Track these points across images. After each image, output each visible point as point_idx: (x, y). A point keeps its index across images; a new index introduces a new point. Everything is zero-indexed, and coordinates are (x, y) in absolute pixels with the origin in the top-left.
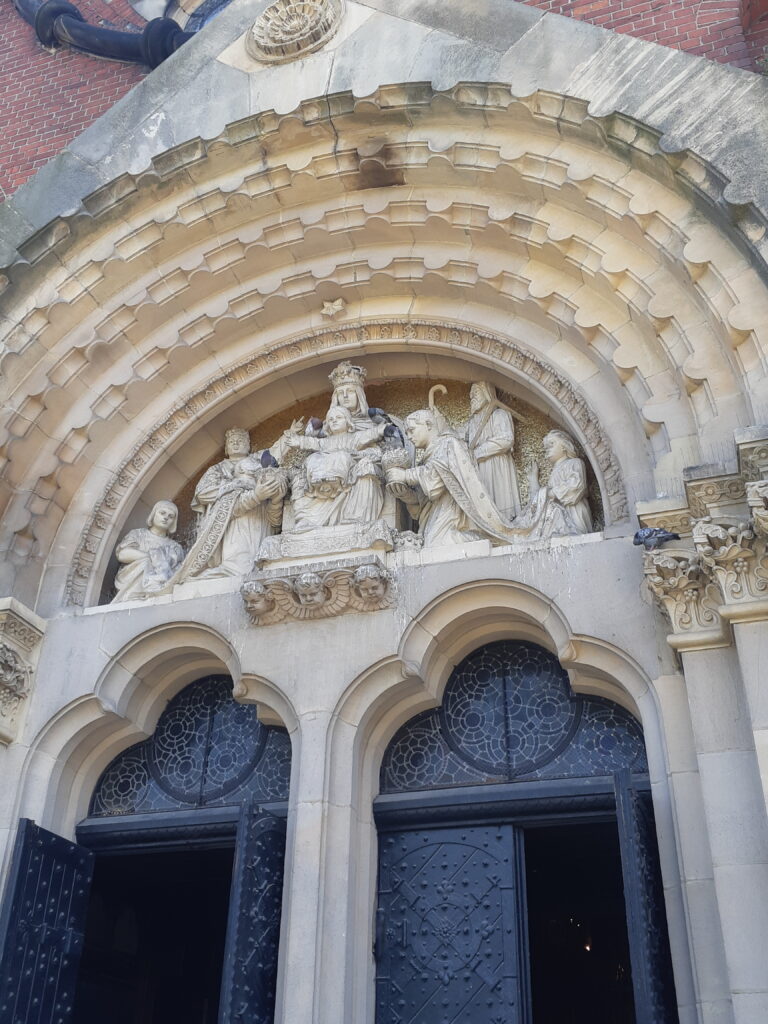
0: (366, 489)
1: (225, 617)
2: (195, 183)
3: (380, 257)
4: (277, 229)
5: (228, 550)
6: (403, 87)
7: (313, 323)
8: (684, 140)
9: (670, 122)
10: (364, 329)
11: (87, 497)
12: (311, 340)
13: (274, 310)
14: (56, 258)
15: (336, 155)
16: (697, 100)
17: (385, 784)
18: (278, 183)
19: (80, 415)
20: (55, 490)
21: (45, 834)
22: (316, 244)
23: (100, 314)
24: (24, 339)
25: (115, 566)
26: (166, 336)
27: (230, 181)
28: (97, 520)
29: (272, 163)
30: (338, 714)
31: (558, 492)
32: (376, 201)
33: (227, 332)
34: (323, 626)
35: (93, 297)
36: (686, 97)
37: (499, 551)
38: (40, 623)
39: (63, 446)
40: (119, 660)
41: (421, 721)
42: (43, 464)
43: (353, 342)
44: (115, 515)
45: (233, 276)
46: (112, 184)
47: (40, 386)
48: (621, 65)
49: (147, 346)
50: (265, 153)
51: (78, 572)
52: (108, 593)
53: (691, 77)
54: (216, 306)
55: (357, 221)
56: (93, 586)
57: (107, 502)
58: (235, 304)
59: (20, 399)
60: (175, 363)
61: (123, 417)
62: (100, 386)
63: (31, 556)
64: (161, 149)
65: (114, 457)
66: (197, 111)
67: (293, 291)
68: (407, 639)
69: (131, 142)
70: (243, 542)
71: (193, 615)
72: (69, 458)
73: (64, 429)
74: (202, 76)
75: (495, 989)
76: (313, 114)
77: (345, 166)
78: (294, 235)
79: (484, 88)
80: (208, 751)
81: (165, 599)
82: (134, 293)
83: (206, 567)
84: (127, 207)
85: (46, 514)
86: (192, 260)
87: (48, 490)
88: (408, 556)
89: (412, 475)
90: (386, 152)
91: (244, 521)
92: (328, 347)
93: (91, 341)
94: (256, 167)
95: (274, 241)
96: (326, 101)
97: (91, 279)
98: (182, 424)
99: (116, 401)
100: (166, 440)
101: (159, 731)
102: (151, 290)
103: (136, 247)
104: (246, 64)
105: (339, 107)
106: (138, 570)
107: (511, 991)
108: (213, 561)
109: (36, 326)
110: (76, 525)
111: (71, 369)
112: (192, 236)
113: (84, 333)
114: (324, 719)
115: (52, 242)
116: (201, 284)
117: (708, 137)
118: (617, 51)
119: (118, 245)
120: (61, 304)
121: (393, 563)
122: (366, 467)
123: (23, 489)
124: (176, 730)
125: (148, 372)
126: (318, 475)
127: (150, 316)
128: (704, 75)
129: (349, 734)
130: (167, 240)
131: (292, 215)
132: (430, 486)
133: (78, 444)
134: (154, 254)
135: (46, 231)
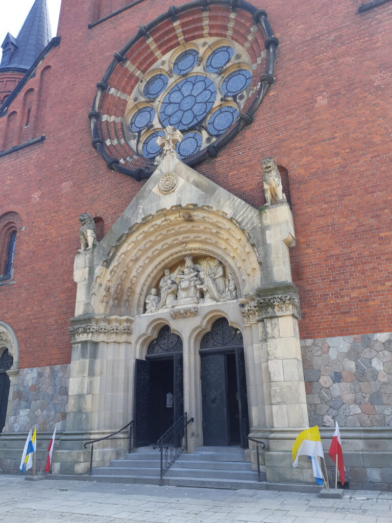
0: (193, 289)
1: (168, 317)
2: (151, 222)
3: (192, 236)
4: (170, 230)
5: (167, 302)
6: (192, 204)
7: (179, 248)
8: (244, 226)
9: (242, 221)
10: (190, 250)
11: (138, 290)
12: (180, 251)
13: (171, 246)
14: (125, 241)
15: (180, 216)
16: (247, 216)
17: (201, 347)
18: (169, 222)
19: (134, 273)
20: (131, 290)
21: (140, 360)
22: (178, 233)
23: (135, 251)
24: (121, 259)
25: (145, 304)
26: (149, 254)
27: (158, 222)
28: (141, 294)
29: (167, 218)
30: (190, 337)
31: (230, 288)
32: (189, 226)
33: (162, 252)
34: (186, 319)
35: (133, 248)
36: (245, 215)
37: (218, 303)
38: (133, 319)
39: (132, 280)
40: (149, 326)
41: (207, 334)
42: (128, 285)
43: (188, 252)
44: (144, 293)
45: (162, 240)
46: (134, 225)
47: (126, 269)
48: (234, 204)
49: (146, 256)
50: (165, 215)
51: (138, 306)
52: (145, 310)
53: (247, 209)
54: (159, 246)
55: (186, 229)
56: (142, 309)
57: (142, 290)
58: (163, 246)
59: (122, 272)
60: (152, 259)
61: (143, 272)
62: (137, 266)
63: (129, 305)
64: (143, 217)
65: (142, 280)
66: (150, 206)
67: (175, 242)
68: (202, 322)
69: (137, 213)
70: (170, 300)
71: (162, 317)
72: (133, 282)
73: (131, 276)
74: (149, 195)
75: (221, 384)
76: (174, 209)
77: (182, 218)
78: (173, 232)
79: (208, 207)
80: (168, 340)
81: (156, 313)
82: (141, 246)
83: (163, 306)
84: (138, 229)
85: (131, 294)
86: (153, 238)
87: (130, 290)
88: (201, 305)
89: (201, 287)
90: (190, 216)
91: (170, 295)
92: (183, 253)
93: (134, 258)
94: (163, 219)
95: (169, 233)
96: (177, 206)
97: (132, 245)
98: (155, 272)
99: (141, 269)
100: (152, 275)
101: (158, 337)
102: (145, 245)
103: (141, 237)
104: (158, 193)
105: (178, 208)
106: (150, 305)
107: (224, 384)
108: (164, 305)
109: (123, 256)
110: (137, 296)
111: (131, 264)
112: (152, 233)
113: (132, 256)
114: (188, 338)
115: (123, 239)
116: (155, 243)
117: (249, 226)
118: (233, 200)
119: (137, 237)
120: (128, 251)
121: (199, 306)
122: (192, 284)
123: (125, 290)
124: (162, 336)
125: (147, 262)
126: (183, 287)
127: (147, 250)
128: (249, 209)
129: (192, 340)
130: (147, 235)
131: (173, 227)
132: (205, 289)
133: (135, 279)
134: (145, 238)
135: (122, 236)
